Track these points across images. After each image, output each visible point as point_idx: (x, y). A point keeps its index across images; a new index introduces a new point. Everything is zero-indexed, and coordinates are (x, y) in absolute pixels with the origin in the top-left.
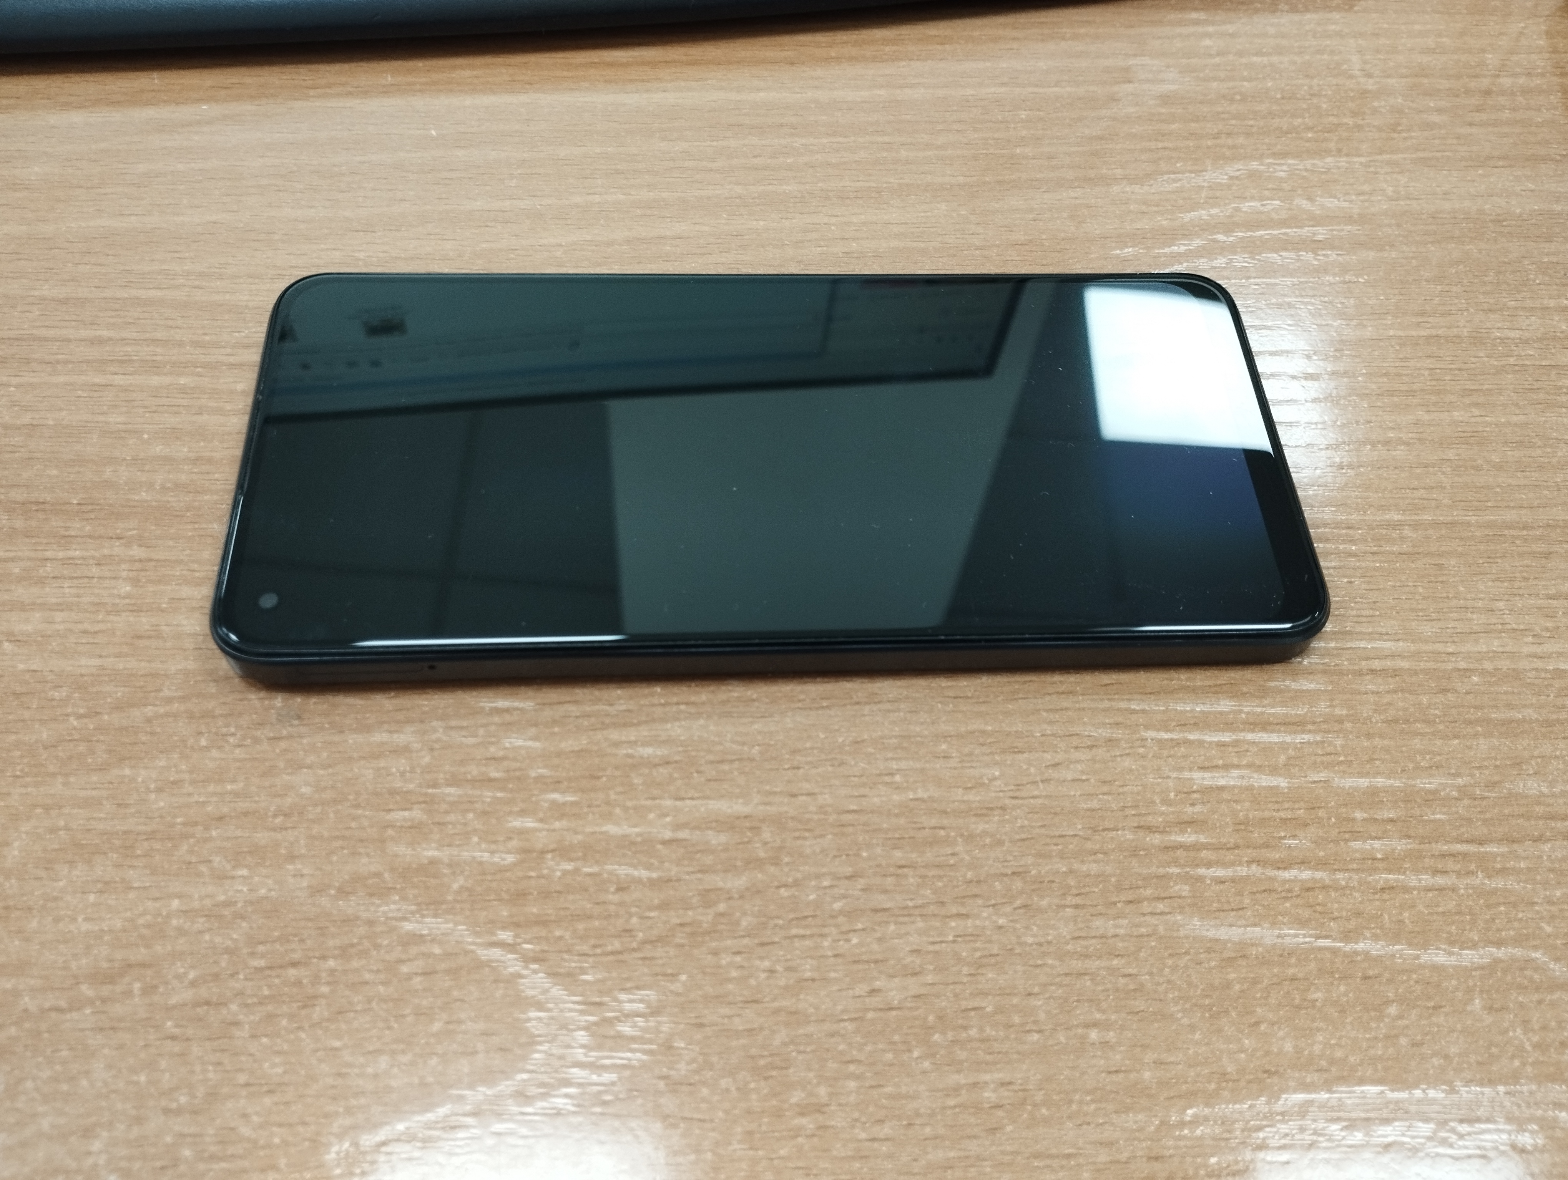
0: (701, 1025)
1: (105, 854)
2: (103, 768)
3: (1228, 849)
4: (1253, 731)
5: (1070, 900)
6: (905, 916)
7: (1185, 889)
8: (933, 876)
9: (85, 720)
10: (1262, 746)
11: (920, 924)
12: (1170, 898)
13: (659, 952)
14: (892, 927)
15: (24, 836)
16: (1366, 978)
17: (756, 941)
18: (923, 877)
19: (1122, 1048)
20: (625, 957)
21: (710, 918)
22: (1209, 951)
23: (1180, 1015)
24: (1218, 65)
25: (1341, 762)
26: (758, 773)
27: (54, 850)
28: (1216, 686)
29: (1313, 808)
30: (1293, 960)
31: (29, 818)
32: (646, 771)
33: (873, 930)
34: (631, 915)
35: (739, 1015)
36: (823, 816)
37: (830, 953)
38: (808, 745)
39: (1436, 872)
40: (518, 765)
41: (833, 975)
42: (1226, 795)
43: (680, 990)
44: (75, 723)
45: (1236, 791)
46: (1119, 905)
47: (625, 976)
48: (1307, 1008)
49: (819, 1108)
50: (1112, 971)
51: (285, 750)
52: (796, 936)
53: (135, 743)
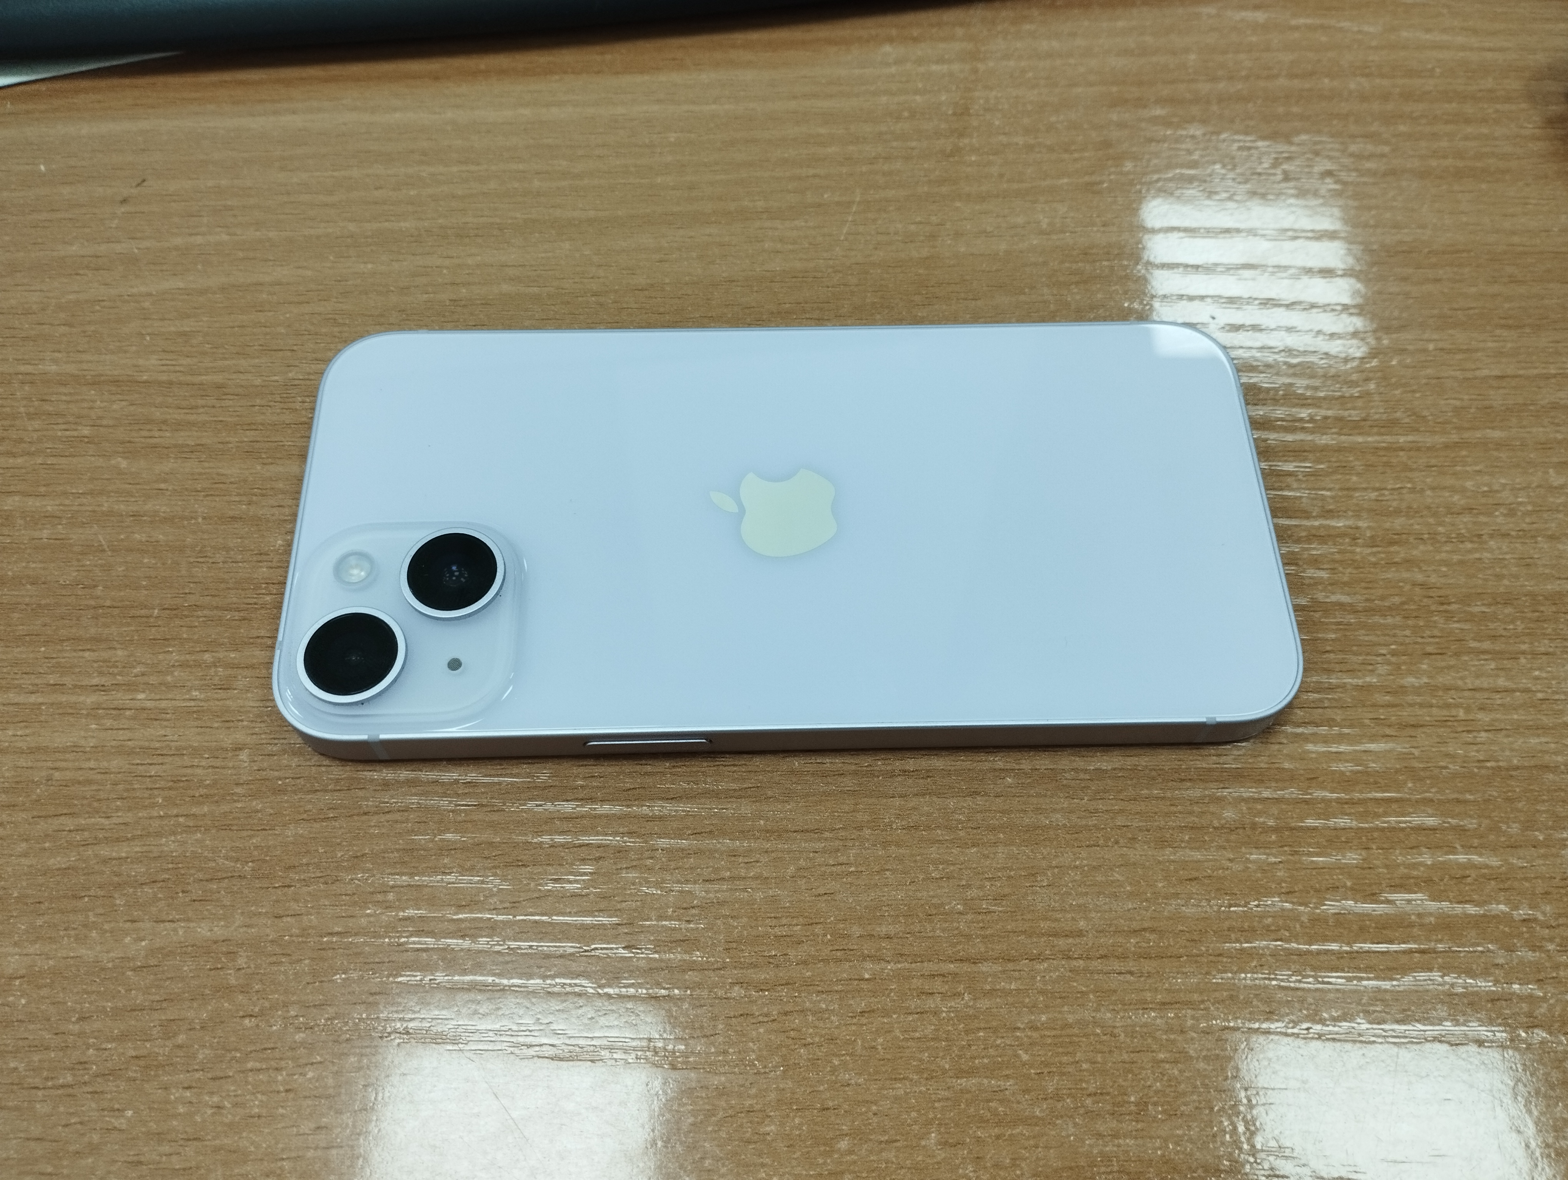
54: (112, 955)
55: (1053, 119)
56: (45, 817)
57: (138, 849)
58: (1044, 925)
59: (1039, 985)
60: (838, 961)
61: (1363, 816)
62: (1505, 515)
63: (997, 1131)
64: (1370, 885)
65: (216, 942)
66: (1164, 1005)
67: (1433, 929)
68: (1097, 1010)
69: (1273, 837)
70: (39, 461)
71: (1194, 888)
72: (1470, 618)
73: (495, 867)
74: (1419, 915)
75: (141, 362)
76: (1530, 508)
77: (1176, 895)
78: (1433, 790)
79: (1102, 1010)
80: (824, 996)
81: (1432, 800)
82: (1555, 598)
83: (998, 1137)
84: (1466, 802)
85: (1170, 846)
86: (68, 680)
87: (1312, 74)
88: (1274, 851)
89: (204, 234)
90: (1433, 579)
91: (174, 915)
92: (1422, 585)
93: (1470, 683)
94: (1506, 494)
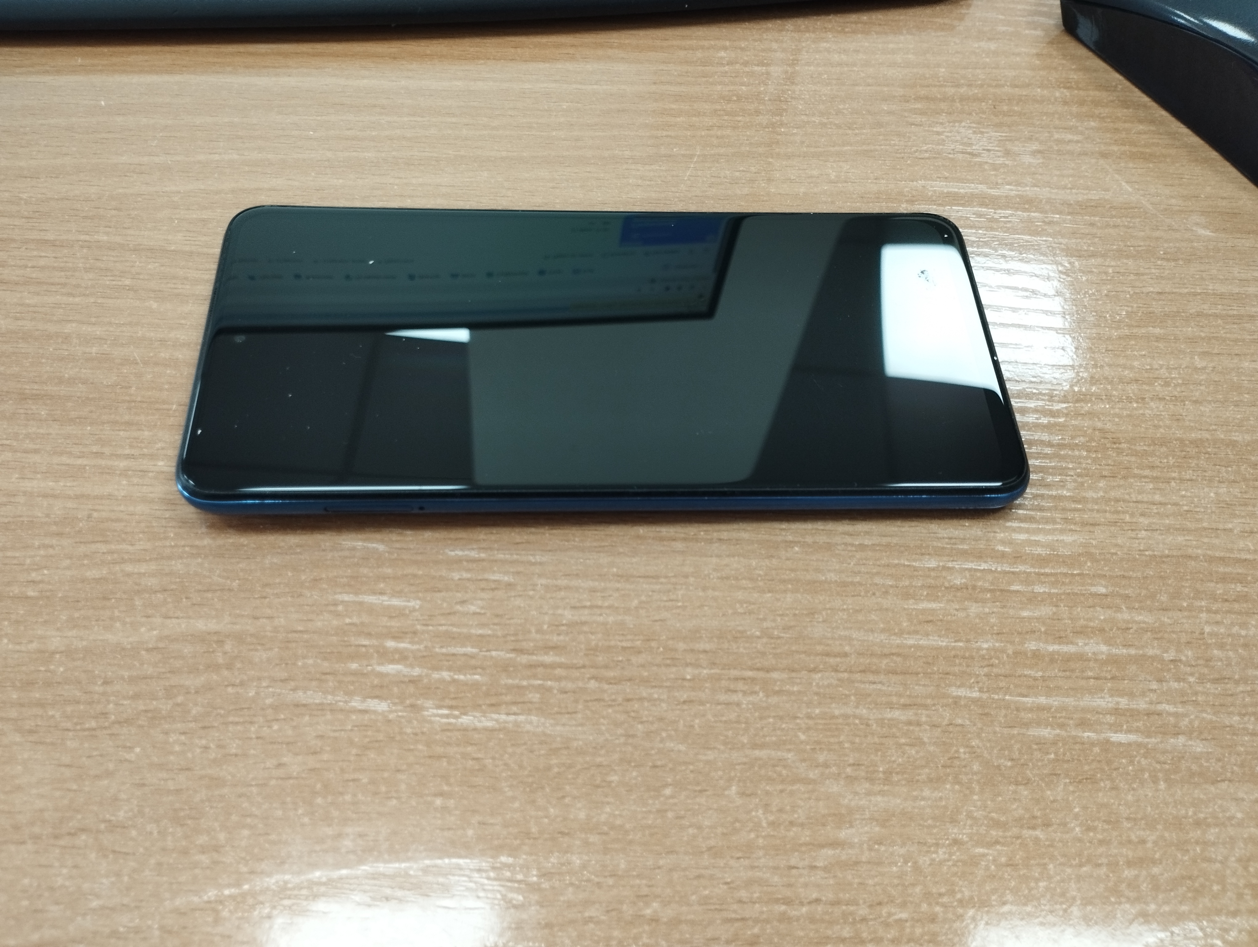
0: (144, 785)
3: (577, 668)
4: (619, 582)
5: (448, 702)
7: (535, 697)
10: (623, 592)
11: (329, 716)
12: (524, 703)
13: (124, 730)
14: (307, 718)
16: (655, 767)
17: (200, 725)
18: (340, 682)
19: (458, 812)
20: (97, 732)
21: (169, 707)
22: (541, 743)
23: (507, 789)
24: (726, 72)
25: (678, 607)
26: (233, 600)
28: (600, 547)
29: (648, 640)
30: (603, 752)
32: (147, 596)
33: (292, 719)
34: (109, 702)
35: (173, 779)
36: (274, 634)
37: (254, 736)
38: (277, 581)
39: (729, 690)
40: (50, 587)
41: (252, 752)
42: (586, 628)
43: (133, 759)
45: (595, 625)
46: (484, 707)
47: (94, 747)
48: (603, 787)
49: (217, 849)
50: (464, 756)
52: (232, 723)
54: (130, 639)
55: (841, 107)
56: (85, 543)
57: (154, 567)
58: (819, 648)
59: (815, 689)
60: (668, 666)
61: (1054, 584)
62: (1162, 386)
63: (780, 787)
64: (1058, 631)
65: (209, 634)
66: (905, 706)
67: (1104, 663)
68: (857, 707)
69: (988, 595)
70: (92, 300)
71: (929, 628)
72: (1136, 454)
73: (418, 592)
74: (1094, 653)
75: (170, 237)
76: (1180, 381)
77: (916, 632)
78: (1106, 568)
79: (861, 707)
80: (656, 690)
81: (1105, 576)
82: (1196, 443)
83: (782, 791)
84: (1130, 578)
85: (913, 598)
86: (107, 450)
87: (1028, 85)
88: (989, 605)
89: (220, 154)
90: (1108, 426)
91: (179, 614)
92: (1100, 430)
93: (1134, 497)
94: (1163, 371)
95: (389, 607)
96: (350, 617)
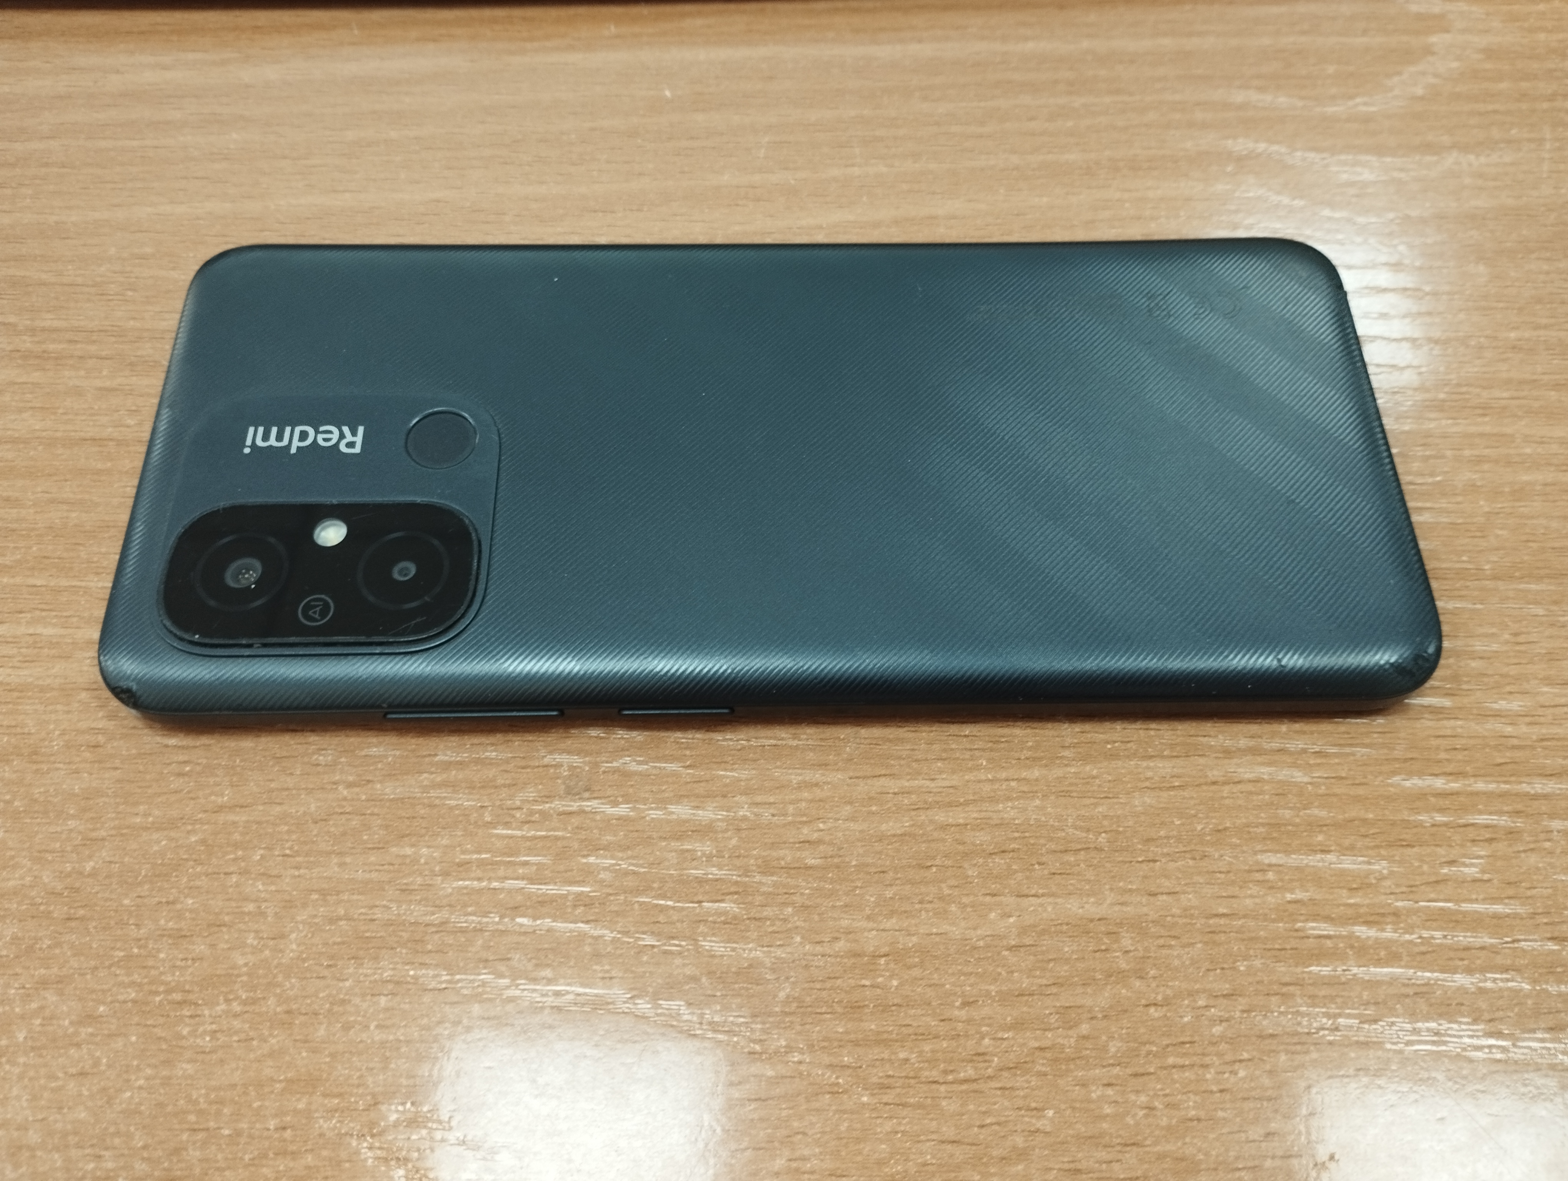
1: (392, 949)
2: (380, 848)
6: (1296, 1044)
8: (1324, 997)
9: (356, 790)
11: (1314, 1055)
13: (1020, 1081)
14: (1283, 1057)
15: (301, 927)
17: (1129, 1071)
20: (981, 1086)
21: (1072, 1040)
26: (1108, 865)
27: (335, 943)
31: (305, 905)
32: (981, 861)
33: (1262, 1060)
34: (982, 1036)
35: (1118, 1161)
36: (1188, 921)
37: (1214, 1088)
38: (1163, 833)
41: (1220, 1114)
44: (345, 792)
47: (984, 1109)
51: (577, 828)
52: (1174, 1066)
53: (414, 818)
95: (1343, 873)
96: (1292, 891)
